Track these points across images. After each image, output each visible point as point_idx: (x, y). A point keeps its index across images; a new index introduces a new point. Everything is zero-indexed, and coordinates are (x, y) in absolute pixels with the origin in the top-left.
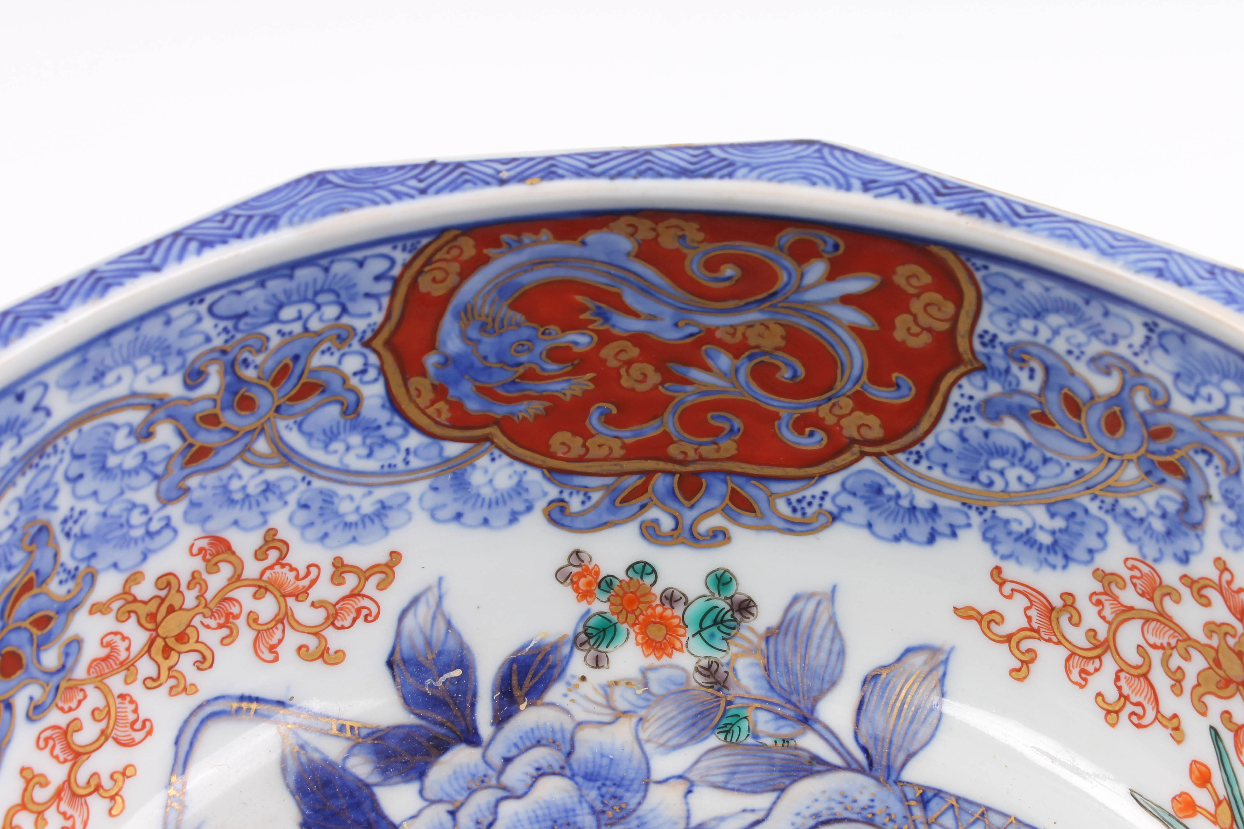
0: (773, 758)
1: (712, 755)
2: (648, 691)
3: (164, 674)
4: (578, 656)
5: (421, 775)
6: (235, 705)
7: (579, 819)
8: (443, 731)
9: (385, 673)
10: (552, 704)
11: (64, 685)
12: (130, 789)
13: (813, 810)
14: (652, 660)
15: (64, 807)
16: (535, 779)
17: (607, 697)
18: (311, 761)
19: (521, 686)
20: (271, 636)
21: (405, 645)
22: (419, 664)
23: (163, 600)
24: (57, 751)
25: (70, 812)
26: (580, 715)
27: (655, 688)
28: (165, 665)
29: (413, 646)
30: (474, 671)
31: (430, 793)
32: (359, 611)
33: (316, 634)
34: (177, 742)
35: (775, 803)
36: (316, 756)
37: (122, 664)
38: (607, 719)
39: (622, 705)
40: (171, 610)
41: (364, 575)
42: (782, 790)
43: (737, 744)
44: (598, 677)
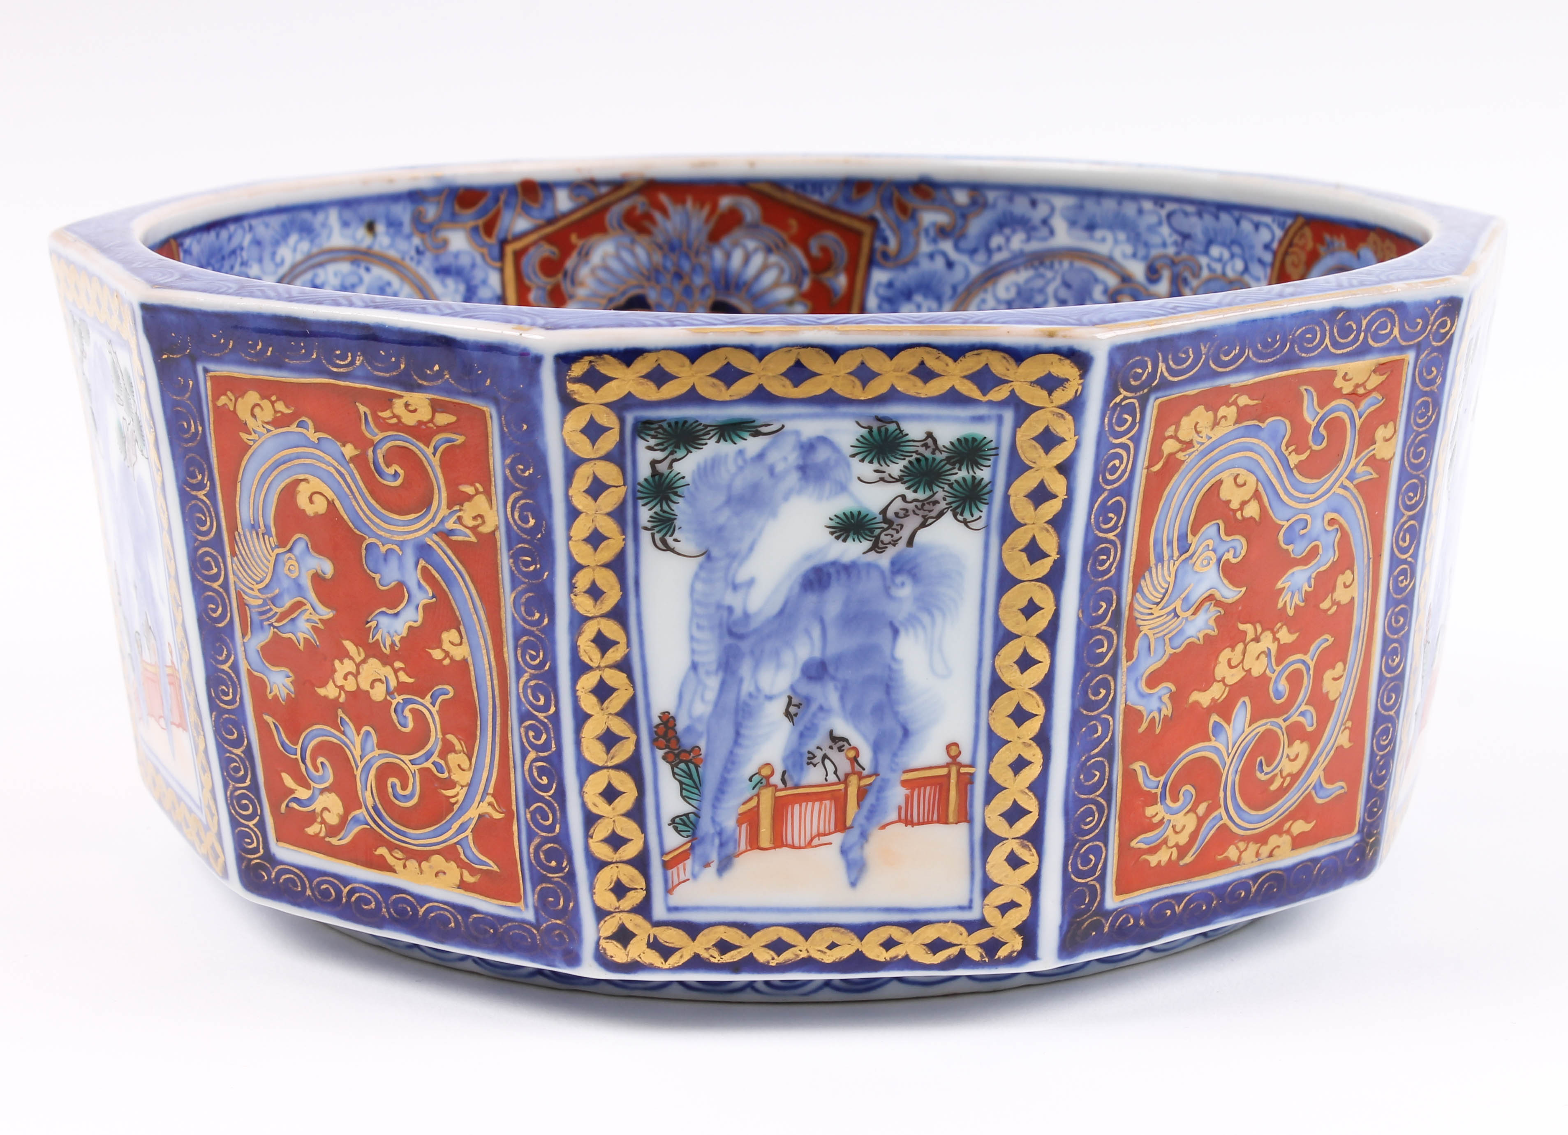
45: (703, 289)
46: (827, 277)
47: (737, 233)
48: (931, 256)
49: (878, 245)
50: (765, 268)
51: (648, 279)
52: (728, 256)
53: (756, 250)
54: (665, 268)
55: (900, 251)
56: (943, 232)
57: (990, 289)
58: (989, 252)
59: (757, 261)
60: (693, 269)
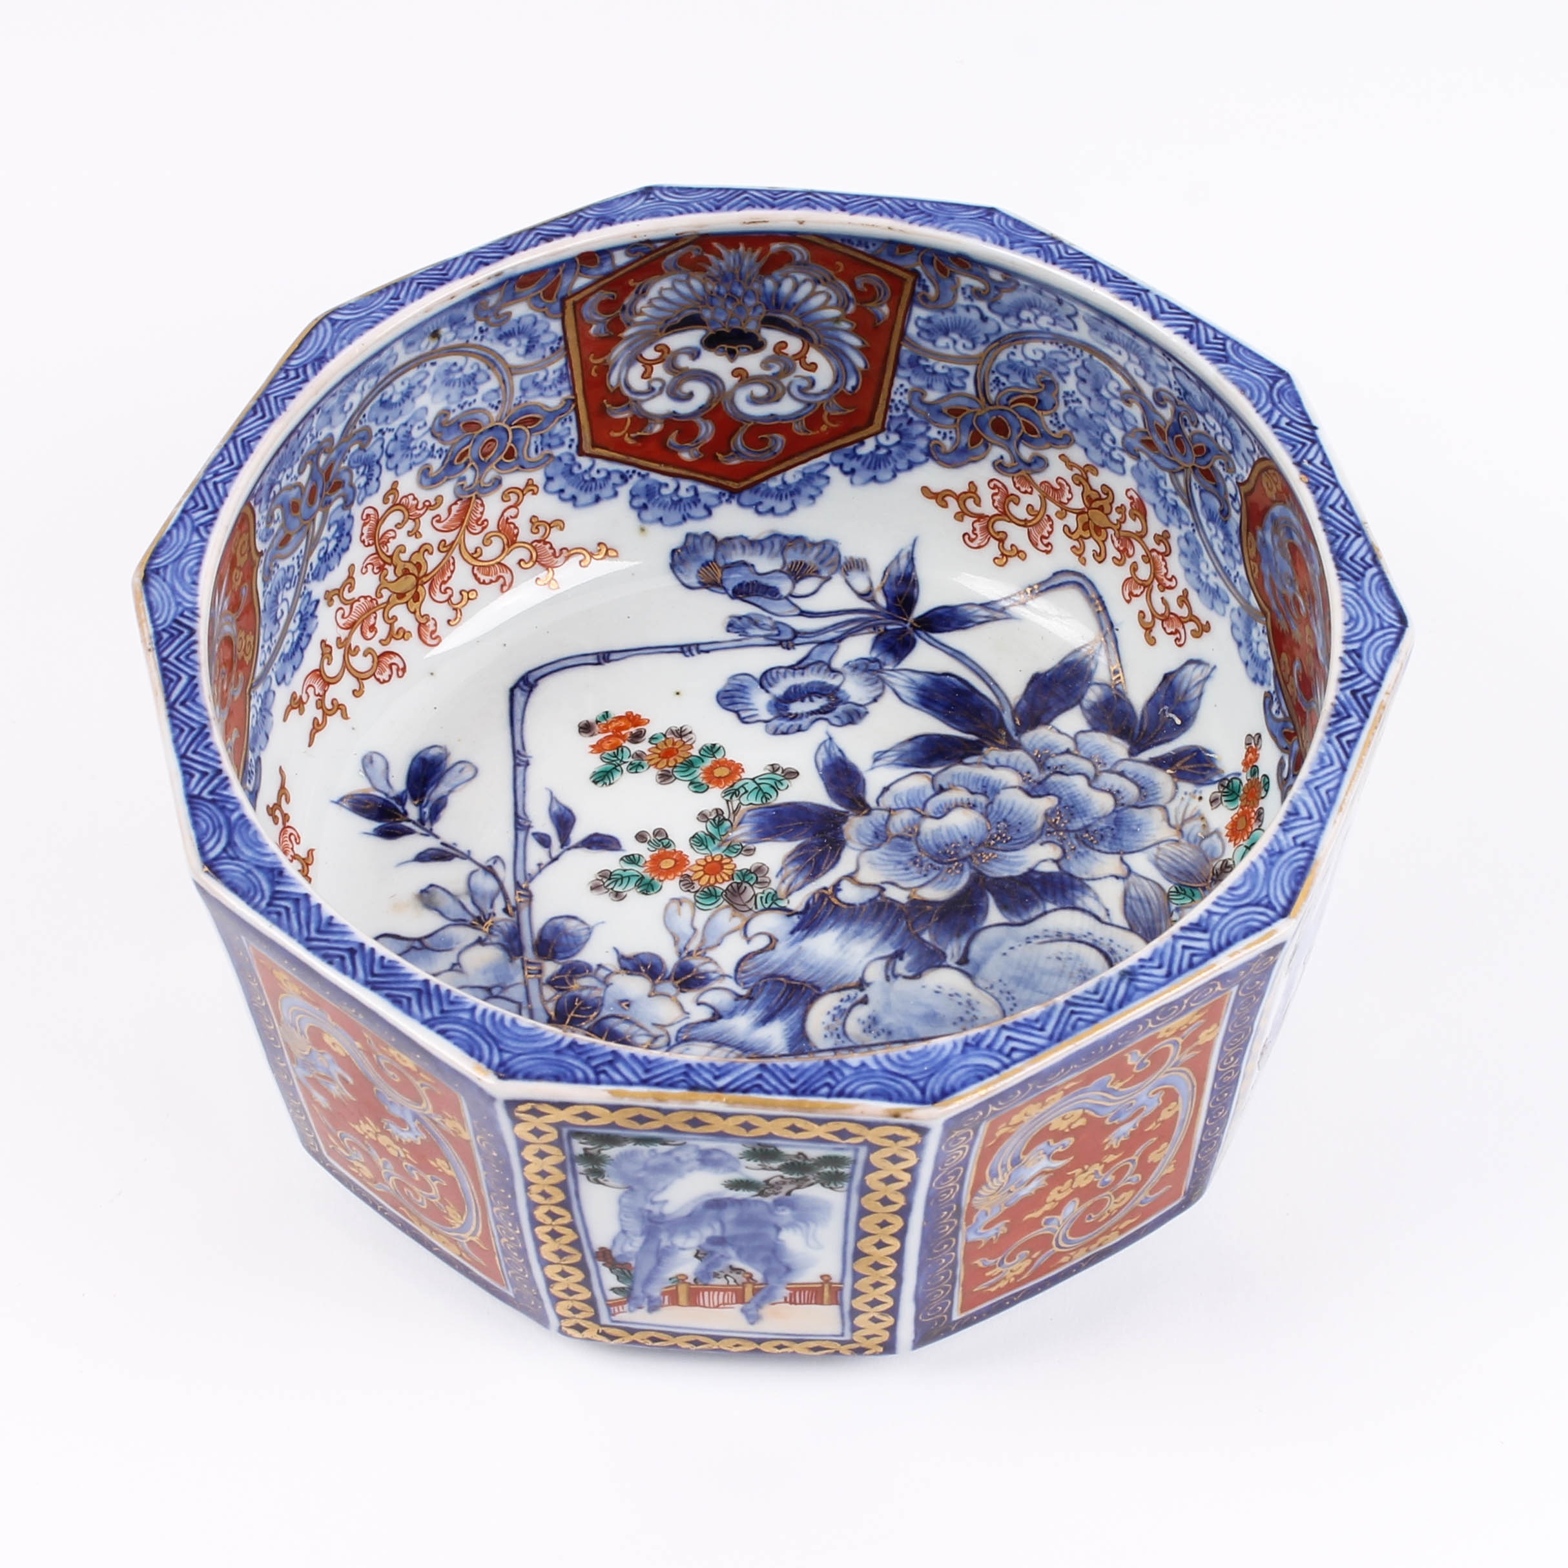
0: (1160, 921)
1: (1155, 887)
2: (1202, 840)
3: (1076, 536)
4: (1214, 788)
5: (1095, 729)
6: (1094, 596)
7: (1078, 820)
8: (1137, 732)
9: (1159, 678)
10: (1177, 787)
11: (1023, 473)
12: (1014, 562)
13: (1116, 949)
14: (1225, 832)
15: (977, 525)
16: (1110, 792)
17: (1192, 818)
18: (1087, 665)
19: (1184, 764)
20: (1135, 588)
21: (1179, 677)
22: (1173, 696)
23: (1100, 499)
24: (997, 498)
25: (978, 532)
26: (1172, 807)
27: (1205, 843)
28: (1081, 532)
29: (1181, 683)
30: (1184, 731)
31: (1081, 737)
32: (1177, 631)
33: (1153, 616)
34: (1055, 574)
35: (1118, 927)
36: (1092, 666)
37: (1061, 503)
38: (1173, 822)
39: (1187, 828)
40: (1101, 508)
41: (1192, 618)
42: (1131, 930)
43: (1169, 899)
44: (1205, 806)
45: (755, 308)
46: (871, 306)
47: (788, 269)
48: (968, 308)
49: (918, 289)
50: (813, 294)
51: (703, 303)
52: (779, 285)
53: (804, 281)
54: (718, 293)
55: (938, 298)
56: (977, 294)
57: (1019, 347)
58: (1020, 321)
59: (806, 289)
60: (745, 294)
